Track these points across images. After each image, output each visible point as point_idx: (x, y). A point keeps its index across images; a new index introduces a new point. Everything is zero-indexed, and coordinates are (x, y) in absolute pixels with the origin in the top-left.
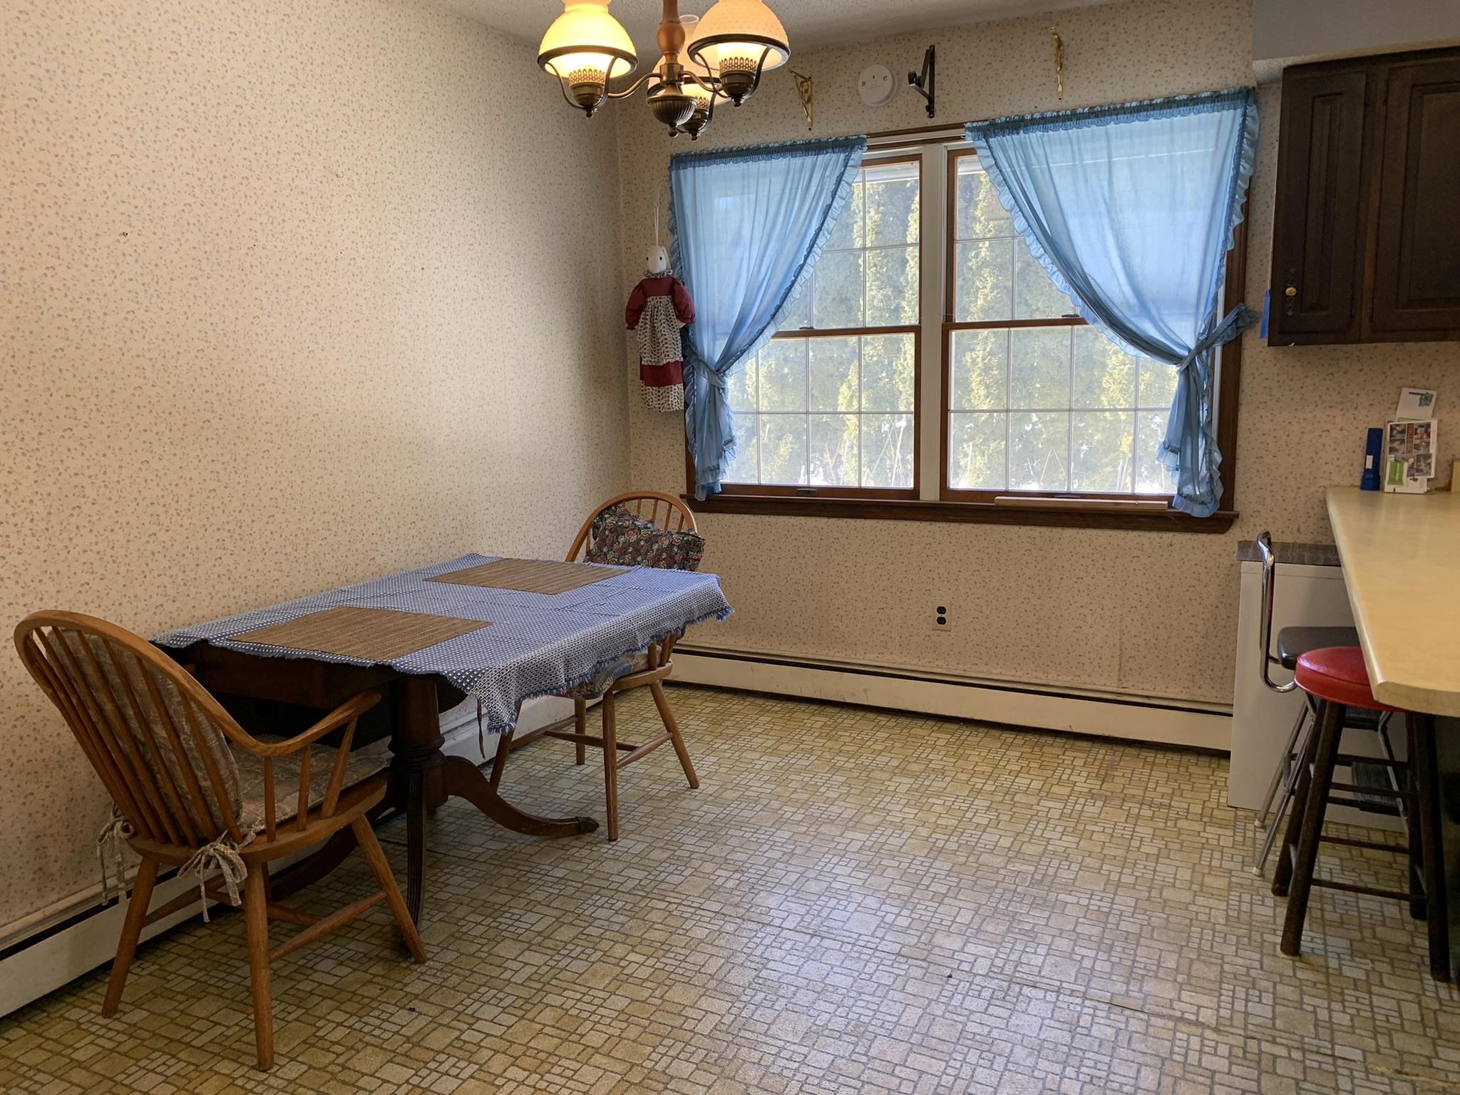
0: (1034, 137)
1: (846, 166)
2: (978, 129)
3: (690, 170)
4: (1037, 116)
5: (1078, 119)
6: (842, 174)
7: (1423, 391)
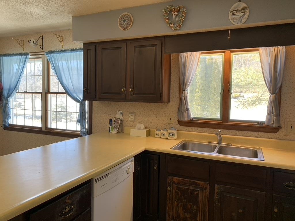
0: (55, 55)
1: (26, 59)
2: (47, 53)
3: (2, 58)
4: (56, 50)
5: (62, 51)
6: (26, 60)
7: (120, 111)
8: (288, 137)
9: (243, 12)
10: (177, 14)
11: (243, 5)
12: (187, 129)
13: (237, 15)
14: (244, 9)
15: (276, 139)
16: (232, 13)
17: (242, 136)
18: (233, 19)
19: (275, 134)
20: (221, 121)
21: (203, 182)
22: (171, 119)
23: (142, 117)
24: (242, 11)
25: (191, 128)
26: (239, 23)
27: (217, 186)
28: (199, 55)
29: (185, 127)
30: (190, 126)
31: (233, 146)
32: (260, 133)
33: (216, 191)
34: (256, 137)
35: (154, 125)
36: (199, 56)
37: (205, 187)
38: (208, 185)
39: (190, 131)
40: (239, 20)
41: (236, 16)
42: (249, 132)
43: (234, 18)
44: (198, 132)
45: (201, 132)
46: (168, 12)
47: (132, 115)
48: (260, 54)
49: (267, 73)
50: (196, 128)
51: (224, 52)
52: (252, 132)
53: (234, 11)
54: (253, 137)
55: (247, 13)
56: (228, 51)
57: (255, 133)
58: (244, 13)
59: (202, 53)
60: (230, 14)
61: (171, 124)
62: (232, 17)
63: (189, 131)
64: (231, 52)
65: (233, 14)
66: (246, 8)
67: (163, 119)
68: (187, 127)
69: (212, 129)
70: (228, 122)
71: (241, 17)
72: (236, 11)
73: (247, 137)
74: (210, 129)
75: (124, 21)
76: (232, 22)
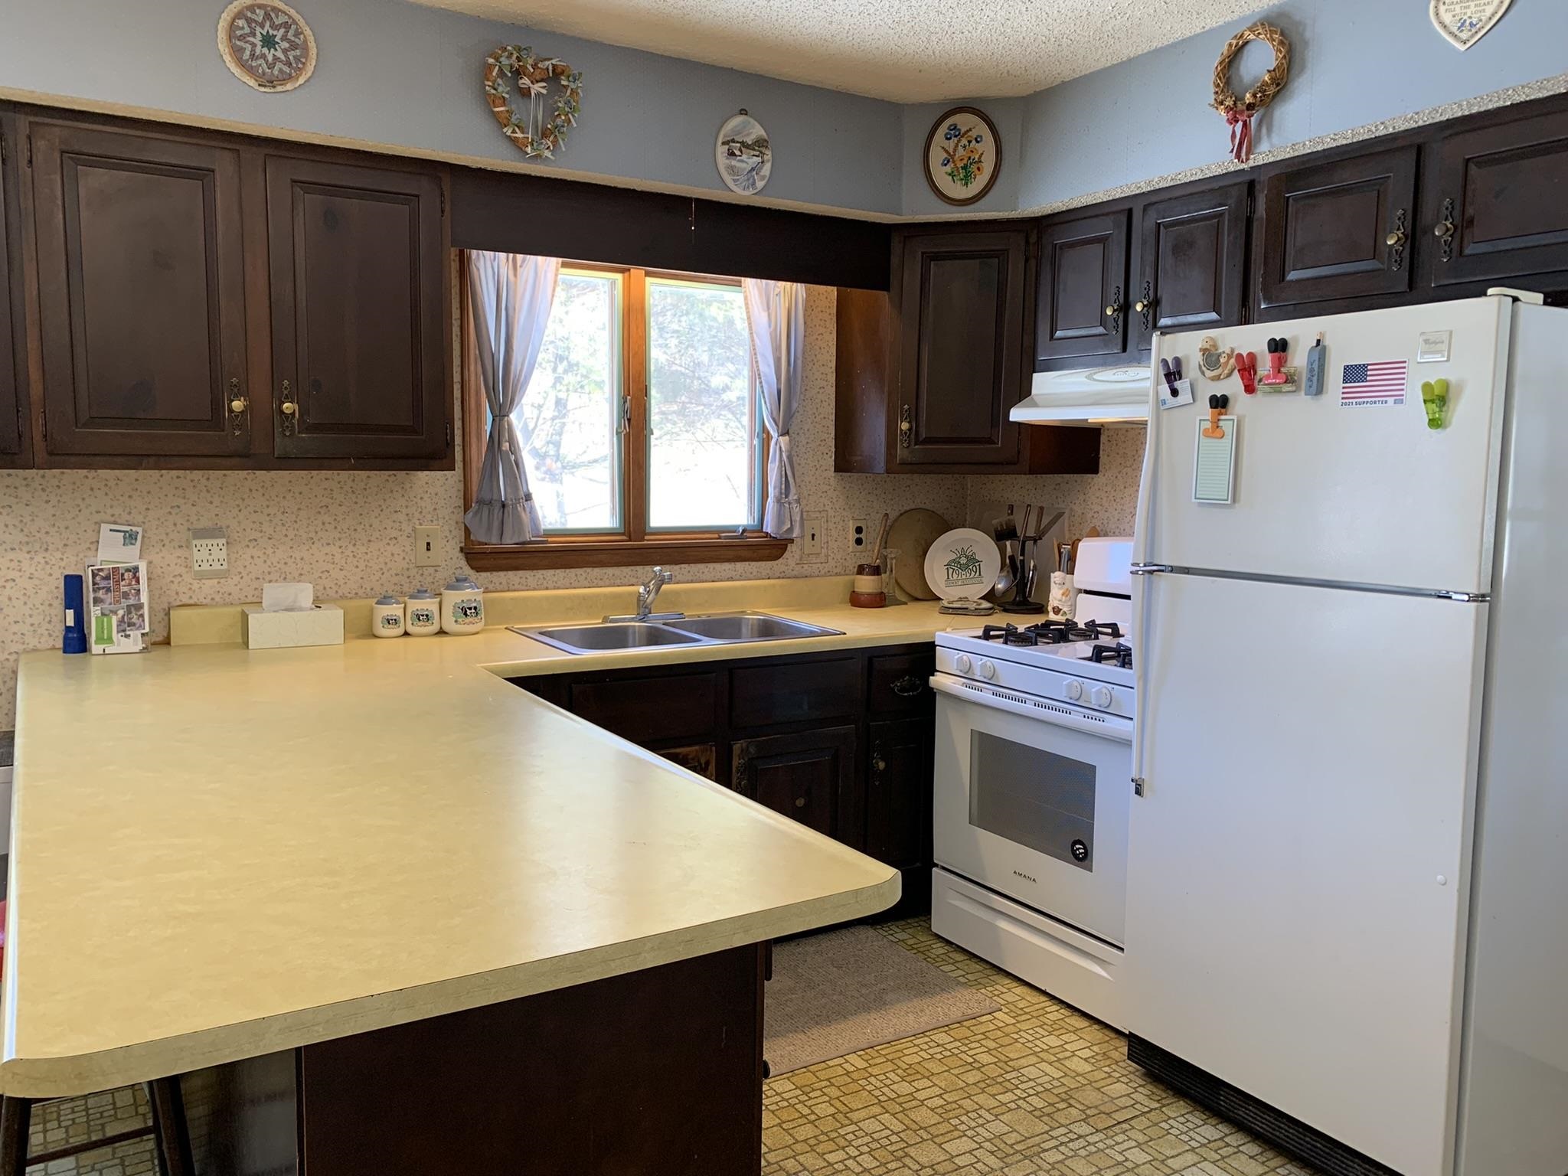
7: (127, 528)
8: (806, 566)
9: (757, 153)
10: (544, 91)
11: (757, 131)
12: (504, 582)
13: (742, 161)
14: (760, 144)
15: (779, 578)
16: (727, 147)
17: (692, 582)
18: (731, 169)
19: (777, 562)
20: (624, 538)
21: (697, 748)
22: (428, 544)
23: (269, 551)
24: (754, 150)
25: (521, 573)
26: (748, 187)
27: (737, 747)
28: (557, 270)
29: (495, 573)
30: (516, 568)
31: (689, 616)
32: (740, 566)
33: (736, 762)
34: (728, 580)
35: (341, 582)
36: (556, 275)
37: (703, 761)
38: (711, 751)
39: (516, 586)
40: (748, 179)
41: (739, 161)
42: (711, 566)
43: (735, 166)
44: (547, 589)
45: (559, 584)
46: (510, 75)
47: (215, 542)
48: (746, 298)
49: (769, 366)
50: (540, 573)
51: (622, 271)
52: (717, 566)
53: (733, 141)
54: (721, 581)
55: (768, 161)
56: (637, 272)
57: (727, 566)
58: (759, 159)
59: (564, 265)
60: (722, 150)
61: (431, 570)
62: (727, 161)
63: (512, 587)
64: (648, 274)
65: (732, 154)
66: (765, 144)
67: (388, 548)
68: (502, 574)
69: (597, 570)
70: (646, 537)
71: (753, 169)
72: (738, 145)
73: (706, 581)
74: (589, 570)
75: (269, 42)
76: (728, 179)
